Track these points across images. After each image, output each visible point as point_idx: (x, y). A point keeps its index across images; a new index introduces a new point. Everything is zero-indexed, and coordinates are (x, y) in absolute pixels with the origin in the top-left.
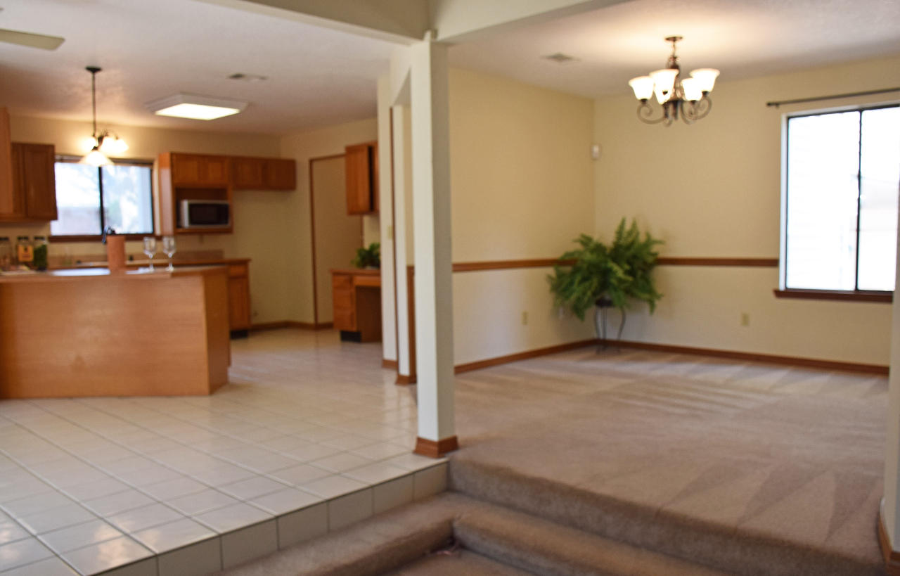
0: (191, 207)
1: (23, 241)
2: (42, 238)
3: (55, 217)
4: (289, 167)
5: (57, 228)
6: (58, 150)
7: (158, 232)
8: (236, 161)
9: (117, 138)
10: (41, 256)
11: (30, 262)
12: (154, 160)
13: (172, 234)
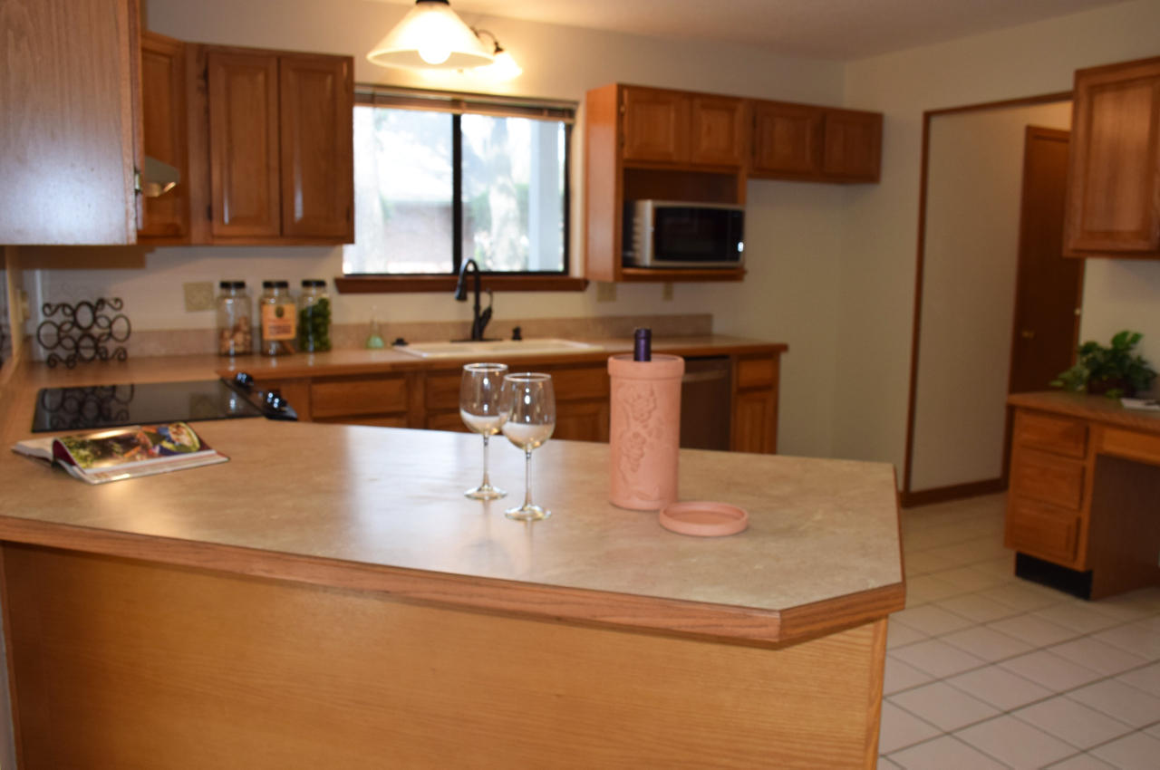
0: (659, 214)
1: (276, 292)
2: (321, 284)
3: (350, 239)
4: (869, 127)
5: (355, 260)
6: (359, 76)
7: (576, 272)
8: (761, 112)
9: (498, 50)
10: (314, 325)
11: (290, 341)
12: (576, 103)
13: (610, 278)
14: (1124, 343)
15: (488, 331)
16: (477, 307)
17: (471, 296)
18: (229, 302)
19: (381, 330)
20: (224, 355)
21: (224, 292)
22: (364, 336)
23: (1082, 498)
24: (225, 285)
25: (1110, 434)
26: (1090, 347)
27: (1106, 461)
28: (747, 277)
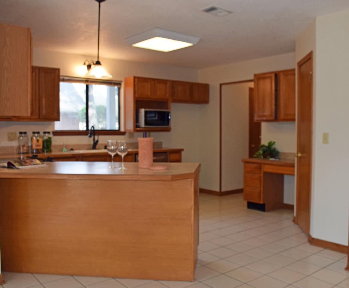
0: (146, 113)
1: (36, 134)
2: (49, 133)
3: (58, 119)
4: (206, 87)
5: (58, 126)
6: (62, 73)
7: (122, 130)
8: (174, 83)
10: (47, 144)
11: (40, 149)
12: (121, 81)
13: (132, 131)
14: (271, 144)
15: (97, 146)
16: (94, 140)
17: (93, 137)
18: (21, 138)
19: (66, 146)
20: (19, 153)
21: (20, 135)
22: (61, 147)
23: (261, 184)
24: (21, 133)
25: (266, 166)
26: (263, 146)
27: (266, 173)
28: (172, 131)
